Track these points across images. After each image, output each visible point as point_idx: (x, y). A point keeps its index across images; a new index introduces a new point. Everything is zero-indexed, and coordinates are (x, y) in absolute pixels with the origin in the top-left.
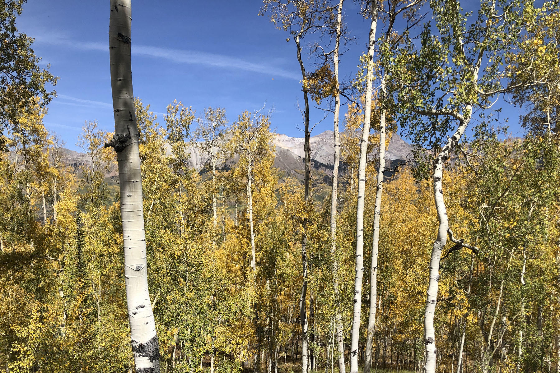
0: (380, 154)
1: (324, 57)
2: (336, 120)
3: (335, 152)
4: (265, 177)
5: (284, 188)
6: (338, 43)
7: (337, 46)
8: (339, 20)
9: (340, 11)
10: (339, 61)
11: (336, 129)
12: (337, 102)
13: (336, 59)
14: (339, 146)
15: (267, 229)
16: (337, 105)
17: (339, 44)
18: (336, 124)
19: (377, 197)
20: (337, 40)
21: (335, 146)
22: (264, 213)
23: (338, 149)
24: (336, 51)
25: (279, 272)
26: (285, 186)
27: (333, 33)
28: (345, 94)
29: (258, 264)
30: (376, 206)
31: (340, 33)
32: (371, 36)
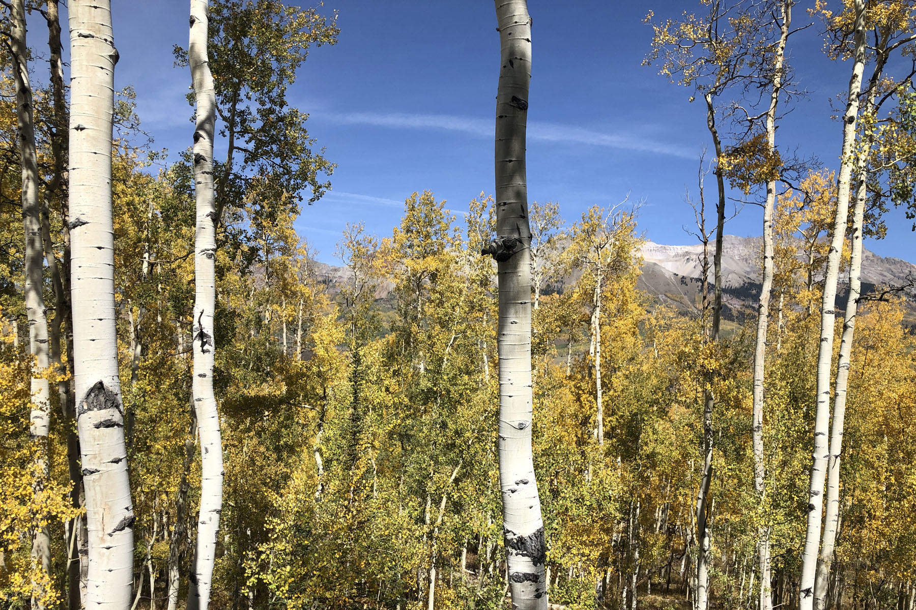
0: (852, 272)
1: (748, 124)
2: (766, 218)
3: (765, 268)
4: (625, 303)
5: (654, 322)
6: (774, 100)
7: (773, 105)
8: (779, 65)
9: (780, 52)
10: (776, 128)
11: (767, 232)
12: (769, 191)
13: (770, 125)
14: (773, 258)
15: (626, 383)
16: (770, 195)
17: (777, 102)
18: (767, 224)
19: (843, 341)
20: (774, 95)
21: (765, 257)
22: (621, 357)
23: (769, 263)
24: (771, 113)
25: (648, 450)
26: (656, 319)
27: (765, 85)
28: (785, 179)
29: (608, 435)
30: (840, 356)
31: (779, 86)
32: (854, 85)
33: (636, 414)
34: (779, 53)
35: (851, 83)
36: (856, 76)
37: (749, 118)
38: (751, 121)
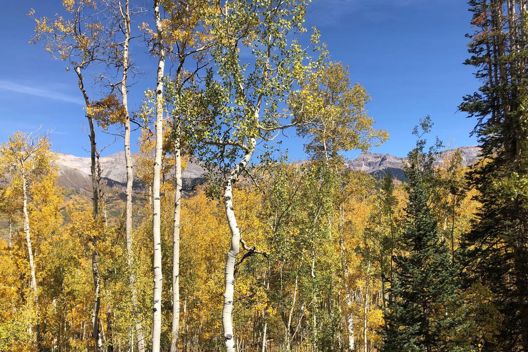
2: (126, 144)
3: (128, 173)
6: (125, 75)
7: (124, 78)
8: (126, 55)
10: (127, 92)
11: (127, 152)
12: (127, 128)
13: (124, 90)
14: (132, 167)
16: (127, 130)
17: (126, 77)
18: (127, 147)
20: (124, 73)
21: (127, 167)
23: (130, 171)
24: (124, 83)
25: (67, 290)
26: (72, 204)
27: (119, 66)
28: (135, 121)
31: (127, 68)
32: (159, 73)
33: (59, 268)
34: (125, 49)
35: (158, 72)
36: (160, 68)
37: (111, 84)
38: (112, 86)
